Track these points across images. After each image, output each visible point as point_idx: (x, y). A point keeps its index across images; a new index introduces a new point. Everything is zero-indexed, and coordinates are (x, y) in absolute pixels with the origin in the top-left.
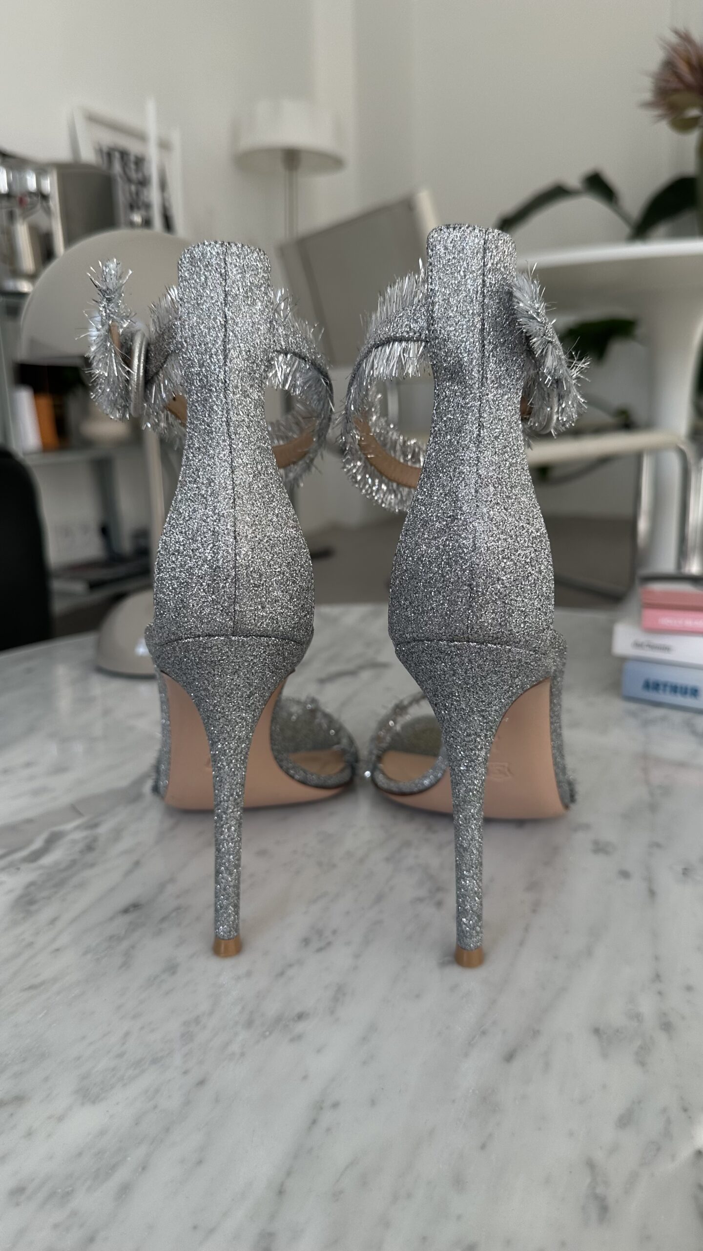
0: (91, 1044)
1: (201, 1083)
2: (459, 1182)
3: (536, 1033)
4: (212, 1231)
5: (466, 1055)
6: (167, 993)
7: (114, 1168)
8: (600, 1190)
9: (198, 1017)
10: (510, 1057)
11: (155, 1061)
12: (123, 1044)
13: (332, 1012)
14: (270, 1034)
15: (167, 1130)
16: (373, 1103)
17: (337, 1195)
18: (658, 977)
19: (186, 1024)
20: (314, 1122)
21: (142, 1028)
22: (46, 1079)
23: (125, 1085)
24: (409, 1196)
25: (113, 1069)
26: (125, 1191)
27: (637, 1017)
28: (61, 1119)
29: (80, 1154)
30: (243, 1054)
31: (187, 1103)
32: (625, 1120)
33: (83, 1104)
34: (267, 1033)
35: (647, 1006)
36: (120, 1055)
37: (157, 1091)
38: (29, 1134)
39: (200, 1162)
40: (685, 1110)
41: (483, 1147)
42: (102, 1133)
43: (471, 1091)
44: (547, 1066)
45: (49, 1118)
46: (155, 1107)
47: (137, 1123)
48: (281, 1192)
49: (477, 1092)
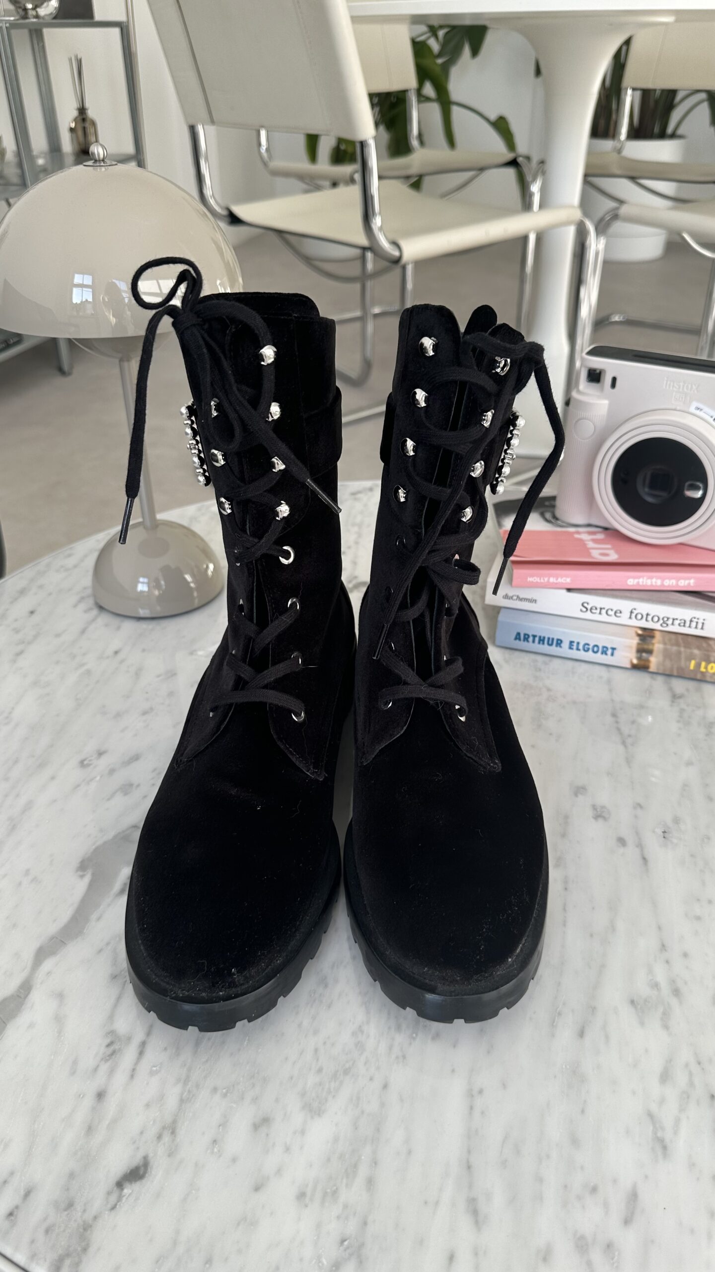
0: (294, 1063)
1: (385, 1086)
2: (575, 1142)
3: (594, 1009)
4: (437, 1203)
5: (553, 1036)
6: (329, 1006)
7: (355, 1166)
8: (659, 1134)
9: (360, 1027)
10: (581, 1034)
11: (346, 1072)
12: (318, 1060)
14: (417, 1035)
15: (378, 1130)
16: (504, 1086)
17: (504, 1164)
18: (663, 947)
19: (354, 1034)
20: (471, 1108)
21: (325, 1043)
22: (277, 1100)
23: (334, 1097)
24: (548, 1156)
25: (320, 1084)
26: (370, 1182)
27: (656, 986)
28: (303, 1132)
29: (329, 1160)
30: (404, 1057)
31: (383, 1105)
32: (665, 1077)
33: (312, 1118)
34: (414, 1035)
35: (661, 975)
36: (320, 1070)
37: (358, 1098)
38: (287, 1149)
39: (410, 1152)
40: (699, 1063)
41: (583, 1111)
42: (336, 1140)
43: (564, 1067)
44: (607, 1038)
45: (295, 1133)
46: (363, 1112)
47: (356, 1127)
48: (469, 1167)
49: (568, 1067)
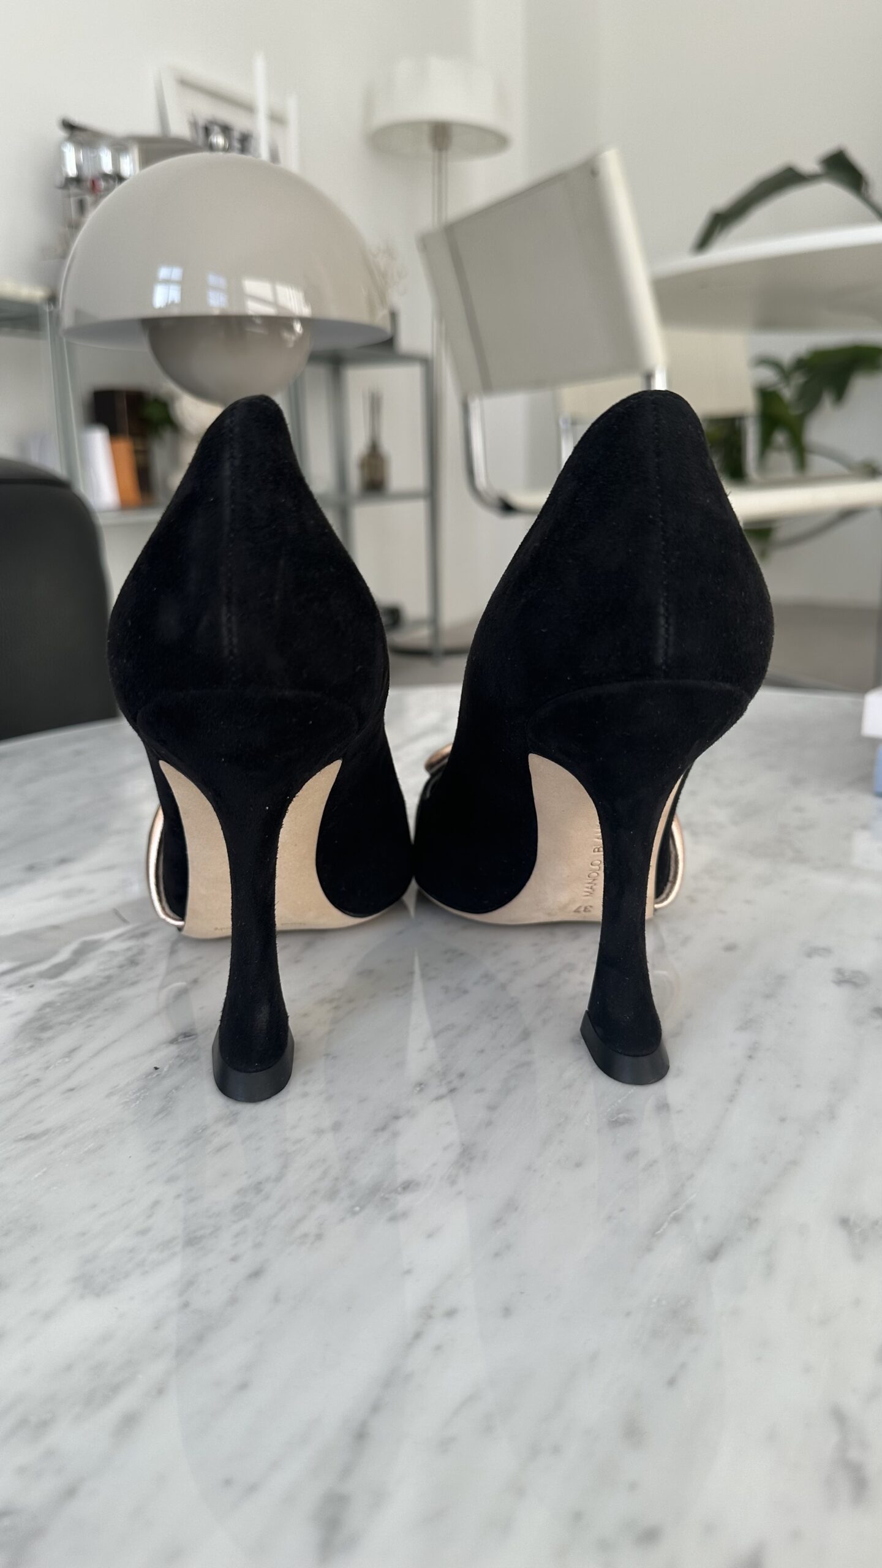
0: (104, 1214)
1: (256, 1274)
2: (633, 1434)
3: (753, 1223)
4: (252, 1489)
5: (649, 1249)
6: (219, 1150)
7: (115, 1389)
8: (854, 1454)
9: (260, 1183)
10: (714, 1254)
12: (150, 1217)
13: (453, 1182)
14: (362, 1208)
15: (200, 1338)
17: (445, 1444)
19: (241, 1192)
20: (418, 1336)
22: (35, 1260)
23: (145, 1273)
24: (556, 1450)
25: (131, 1251)
26: (129, 1422)
28: (48, 1316)
29: (69, 1368)
30: (319, 1237)
31: (233, 1301)
33: (82, 1297)
34: (357, 1209)
36: (143, 1232)
37: (192, 1282)
39: (243, 1386)
41: (672, 1382)
42: (105, 1339)
43: (655, 1300)
44: (770, 1269)
45: (31, 1314)
46: (187, 1304)
47: (157, 1326)
48: (361, 1435)
49: (664, 1302)
